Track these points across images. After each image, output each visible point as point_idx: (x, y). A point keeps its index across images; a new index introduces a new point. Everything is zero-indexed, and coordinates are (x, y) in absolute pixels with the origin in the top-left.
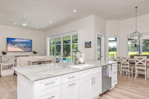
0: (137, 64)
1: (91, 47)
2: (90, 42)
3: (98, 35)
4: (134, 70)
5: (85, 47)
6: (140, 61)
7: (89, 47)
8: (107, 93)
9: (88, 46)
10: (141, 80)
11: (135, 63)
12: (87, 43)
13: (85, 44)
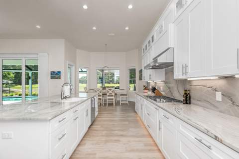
0: (108, 94)
1: (60, 78)
2: (60, 72)
3: (69, 64)
4: (105, 101)
5: (51, 78)
6: (110, 92)
7: (57, 78)
8: (94, 124)
9: (56, 76)
10: (111, 108)
11: (106, 94)
12: (54, 72)
13: (51, 74)
